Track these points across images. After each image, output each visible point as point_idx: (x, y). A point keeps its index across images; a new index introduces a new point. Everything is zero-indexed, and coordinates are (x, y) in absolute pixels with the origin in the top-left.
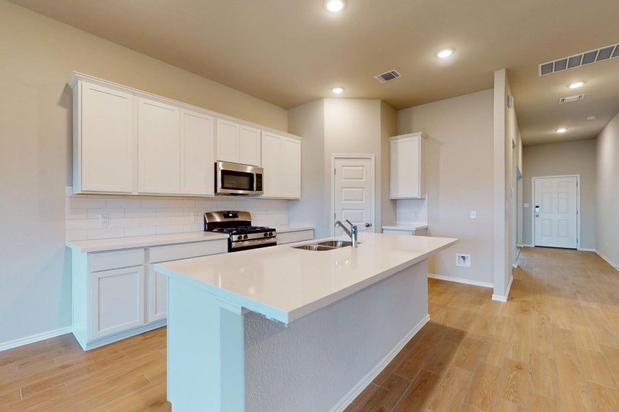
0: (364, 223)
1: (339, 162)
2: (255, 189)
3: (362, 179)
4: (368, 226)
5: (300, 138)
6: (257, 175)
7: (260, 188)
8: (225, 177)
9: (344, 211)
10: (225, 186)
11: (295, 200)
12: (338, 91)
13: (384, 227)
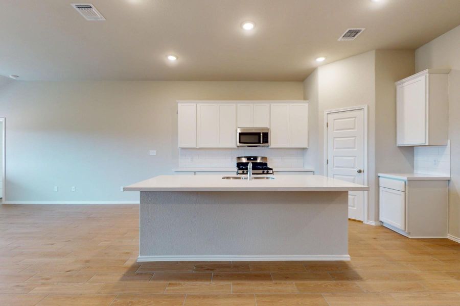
0: (356, 169)
1: (331, 117)
2: (261, 142)
3: (354, 128)
4: (360, 172)
5: (307, 101)
6: (263, 133)
7: (267, 142)
8: (241, 136)
9: (335, 158)
10: (241, 141)
11: (304, 149)
12: (320, 60)
13: (379, 175)
